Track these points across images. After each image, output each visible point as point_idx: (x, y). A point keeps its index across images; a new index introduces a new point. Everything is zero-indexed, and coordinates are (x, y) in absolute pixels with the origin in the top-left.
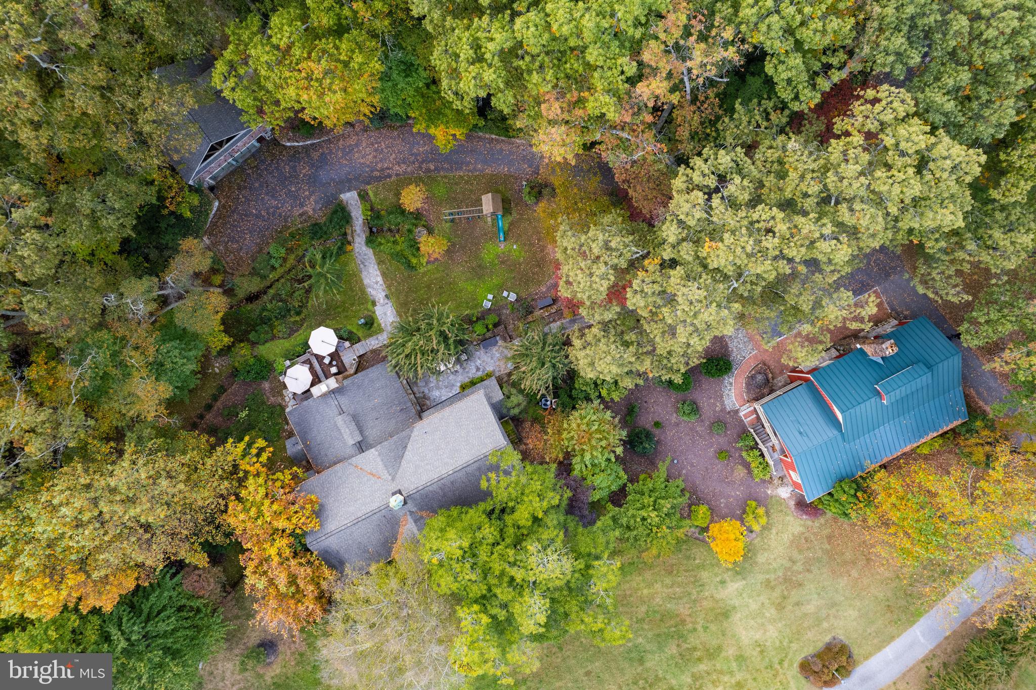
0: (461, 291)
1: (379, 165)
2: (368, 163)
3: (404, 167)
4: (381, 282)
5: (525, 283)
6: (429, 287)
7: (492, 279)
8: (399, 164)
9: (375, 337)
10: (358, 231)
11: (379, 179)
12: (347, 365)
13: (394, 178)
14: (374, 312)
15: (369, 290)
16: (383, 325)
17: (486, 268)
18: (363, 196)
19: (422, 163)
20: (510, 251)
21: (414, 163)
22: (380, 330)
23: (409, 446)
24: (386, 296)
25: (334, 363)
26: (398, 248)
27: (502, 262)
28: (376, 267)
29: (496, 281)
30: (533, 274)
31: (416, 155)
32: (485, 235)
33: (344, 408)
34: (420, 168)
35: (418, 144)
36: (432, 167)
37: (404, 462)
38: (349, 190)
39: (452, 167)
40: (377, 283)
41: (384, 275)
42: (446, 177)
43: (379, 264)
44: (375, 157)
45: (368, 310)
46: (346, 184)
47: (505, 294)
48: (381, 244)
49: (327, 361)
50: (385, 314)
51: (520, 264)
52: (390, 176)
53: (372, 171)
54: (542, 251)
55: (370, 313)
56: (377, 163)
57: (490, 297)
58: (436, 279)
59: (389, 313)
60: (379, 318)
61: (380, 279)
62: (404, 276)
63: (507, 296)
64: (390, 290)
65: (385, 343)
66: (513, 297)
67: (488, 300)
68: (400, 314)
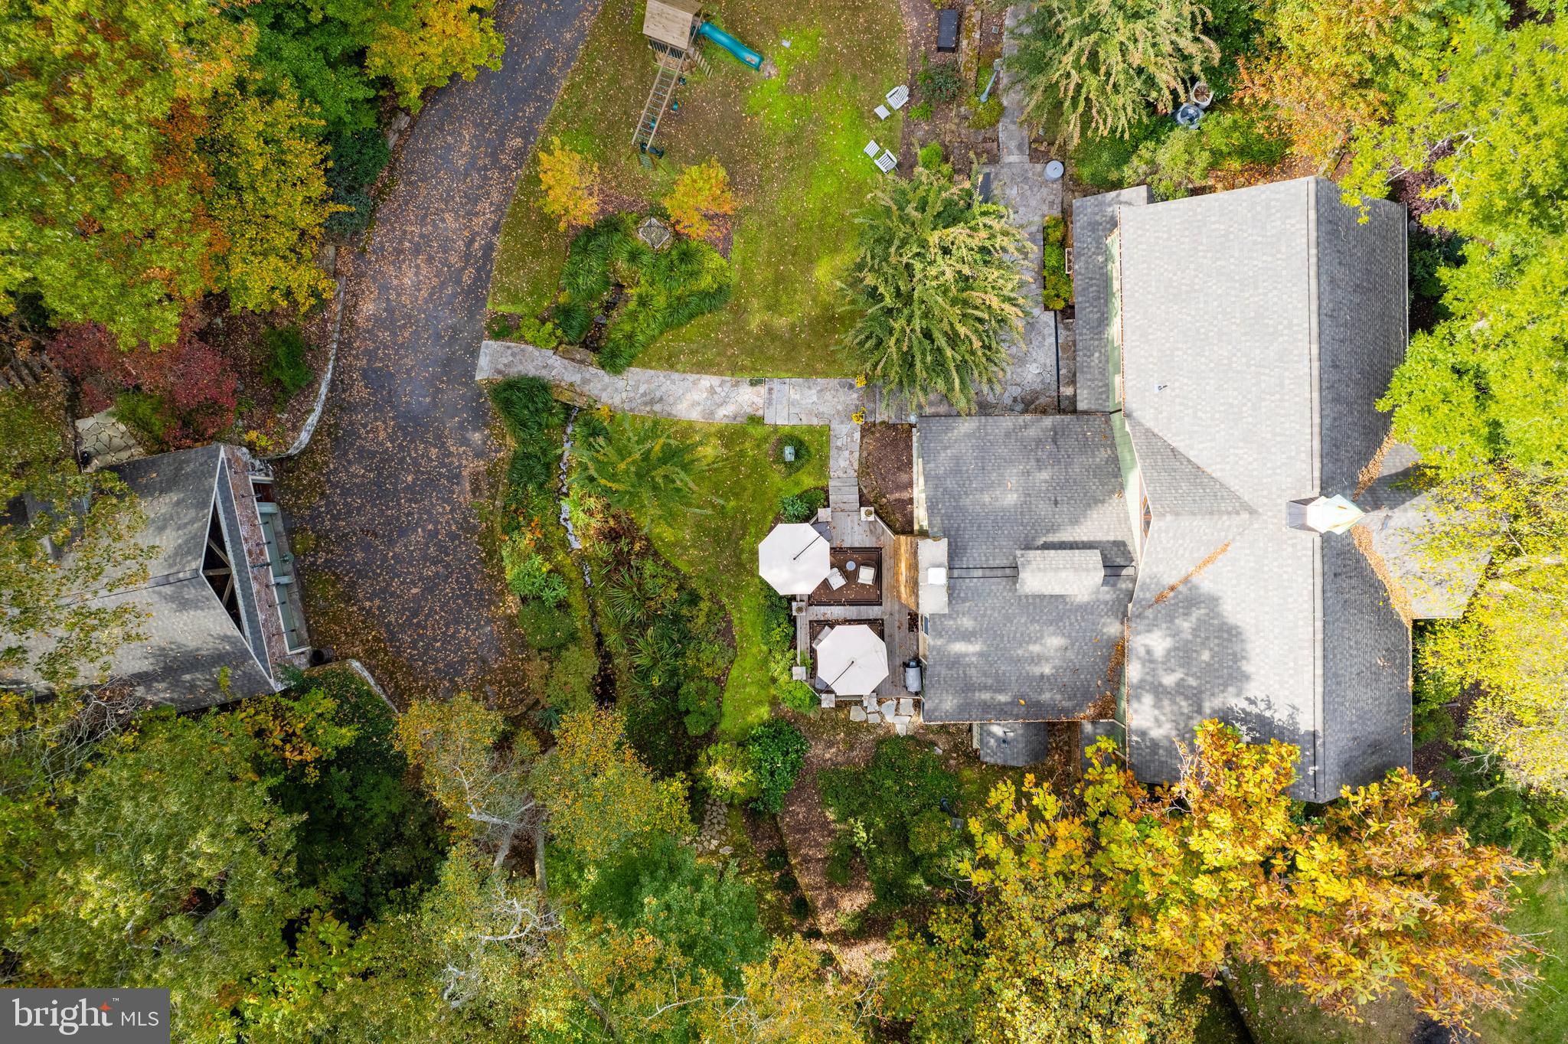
0: (825, 210)
1: (454, 259)
2: (435, 281)
3: (484, 205)
4: (715, 381)
5: (880, 57)
7: (834, 127)
8: (471, 214)
9: (833, 453)
10: (576, 378)
11: (482, 278)
12: (868, 542)
13: (498, 241)
14: (776, 427)
15: (719, 416)
16: (815, 422)
17: (802, 129)
18: (505, 329)
19: (494, 156)
20: (791, 60)
21: (486, 178)
22: (823, 433)
24: (753, 384)
25: (851, 566)
26: (660, 301)
27: (808, 87)
28: (676, 376)
29: (841, 119)
30: (868, 30)
31: (472, 164)
32: (726, 95)
33: (1005, 562)
34: (504, 169)
35: (449, 148)
36: (518, 142)
37: (1215, 470)
38: (474, 353)
39: (540, 99)
40: (712, 392)
41: (702, 368)
42: (554, 121)
43: (672, 367)
44: (430, 260)
45: (765, 439)
46: (458, 354)
47: (882, 112)
48: (630, 337)
49: (838, 581)
50: (792, 403)
51: (831, 50)
52: (489, 248)
53: (459, 282)
55: (773, 439)
56: (445, 262)
57: (872, 148)
58: (770, 253)
59: (795, 395)
60: (794, 422)
61: (707, 381)
62: (727, 323)
63: (890, 109)
64: (743, 369)
65: (857, 435)
66: (898, 97)
67: (878, 156)
68: (809, 372)
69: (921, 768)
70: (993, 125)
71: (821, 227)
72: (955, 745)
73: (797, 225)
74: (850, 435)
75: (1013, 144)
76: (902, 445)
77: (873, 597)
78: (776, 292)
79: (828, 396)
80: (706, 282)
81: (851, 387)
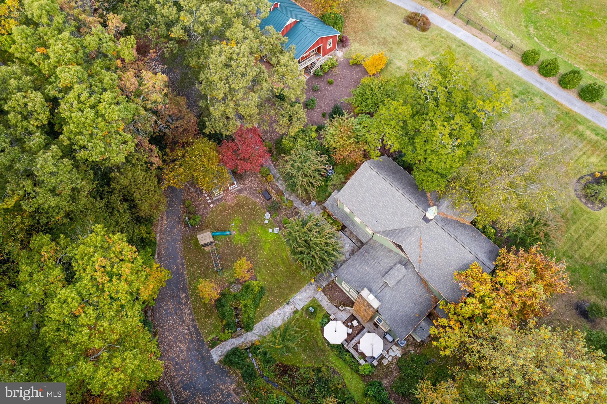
0: (271, 251)
1: (187, 336)
2: (186, 347)
3: (186, 317)
4: (278, 311)
5: (256, 212)
6: (273, 275)
7: (258, 233)
8: (184, 321)
9: (321, 303)
10: (243, 340)
11: (198, 334)
12: (348, 315)
13: (196, 322)
14: (302, 309)
15: (286, 318)
16: (310, 299)
17: (251, 239)
18: (214, 344)
19: (181, 304)
20: (237, 227)
21: (182, 310)
23: (391, 228)
24: (288, 303)
25: (349, 324)
26: (249, 302)
27: (245, 229)
28: (267, 318)
29: (259, 231)
30: (249, 208)
31: (176, 310)
32: (228, 245)
34: (185, 304)
35: (166, 310)
36: (184, 295)
37: (403, 226)
38: (210, 357)
39: (182, 280)
40: (279, 314)
41: (272, 310)
42: (190, 283)
43: (265, 317)
44: (181, 342)
45: (302, 314)
46: (205, 360)
47: (266, 222)
48: (249, 317)
49: (350, 331)
50: (301, 300)
51: (244, 218)
52: (195, 326)
53: (193, 341)
54: (232, 207)
55: (304, 312)
56: (186, 339)
57: (270, 230)
58: (266, 271)
59: (300, 297)
60: (305, 304)
61: (276, 313)
62: (270, 295)
63: (267, 220)
64: (282, 302)
65: (323, 294)
66: (267, 216)
67: (273, 231)
68: (298, 289)
69: (413, 360)
70: (293, 205)
71: (273, 256)
72: (415, 346)
73: (267, 259)
74: (321, 295)
75: (300, 206)
76: (335, 287)
77: (361, 327)
78: (275, 278)
79: (308, 291)
80: (257, 289)
81: (311, 284)
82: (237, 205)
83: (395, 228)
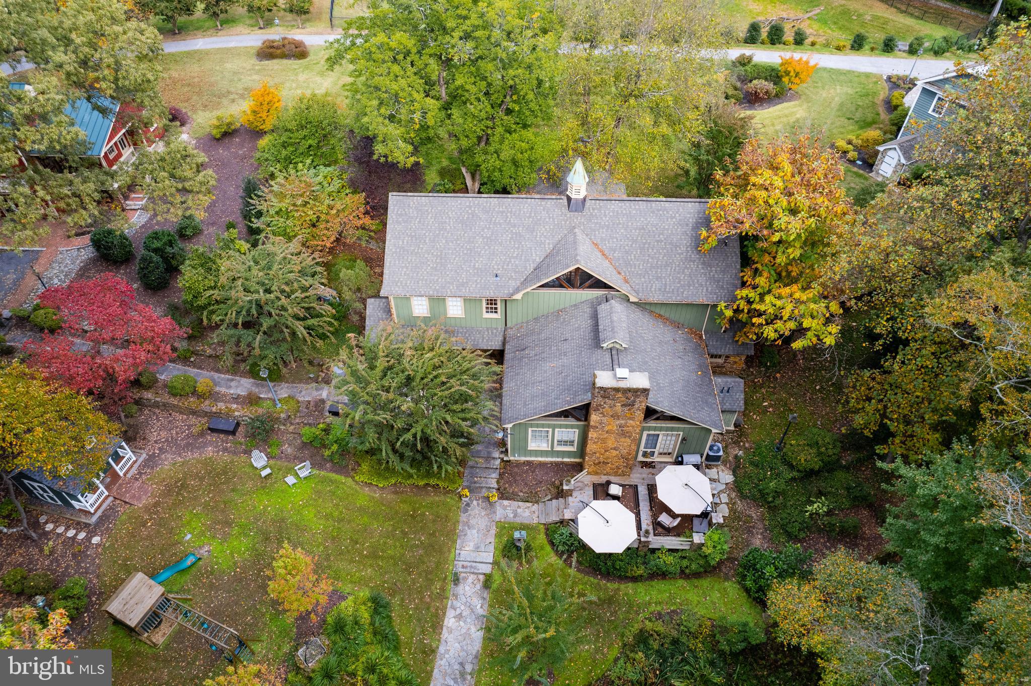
0: (327, 517)
4: (450, 613)
5: (225, 473)
6: (374, 555)
7: (265, 507)
9: (518, 520)
12: (589, 490)
14: (495, 563)
15: (480, 611)
16: (493, 531)
17: (259, 530)
20: (202, 534)
22: (504, 528)
23: (531, 267)
24: (456, 580)
26: (374, 652)
27: (228, 524)
28: (442, 649)
29: (263, 502)
30: (202, 479)
32: (211, 586)
33: (608, 356)
37: (549, 248)
40: (459, 617)
41: (437, 625)
43: (434, 651)
45: (504, 573)
47: (266, 472)
50: (477, 549)
51: (206, 506)
54: (156, 504)
55: (504, 566)
57: (290, 480)
58: (352, 561)
59: (470, 546)
60: (491, 548)
61: (450, 621)
62: (402, 600)
63: (264, 468)
64: (443, 589)
65: (506, 502)
66: (259, 459)
67: (297, 475)
68: (452, 535)
69: (756, 465)
70: (298, 402)
71: (340, 520)
72: (734, 443)
73: (334, 538)
74: (505, 508)
75: (315, 393)
76: (516, 470)
77: (631, 490)
78: (382, 558)
79: (473, 522)
80: (365, 615)
81: (468, 505)
82: (168, 492)
83: (538, 260)
